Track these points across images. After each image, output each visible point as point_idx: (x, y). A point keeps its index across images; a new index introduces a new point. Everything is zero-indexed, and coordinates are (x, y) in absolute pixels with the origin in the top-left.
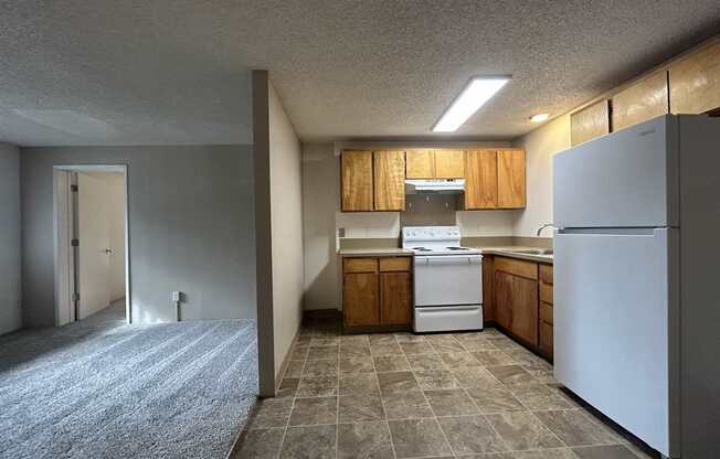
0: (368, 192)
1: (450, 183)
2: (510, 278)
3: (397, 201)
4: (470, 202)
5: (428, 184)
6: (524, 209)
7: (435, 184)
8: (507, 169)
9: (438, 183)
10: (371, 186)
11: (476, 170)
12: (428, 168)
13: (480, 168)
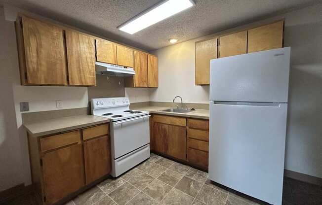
0: (60, 68)
1: (125, 69)
2: (166, 127)
3: (90, 78)
4: (137, 83)
5: (112, 67)
6: (157, 88)
7: (117, 68)
8: (151, 65)
9: (119, 68)
10: (64, 62)
11: (139, 63)
12: (113, 57)
13: (141, 63)
